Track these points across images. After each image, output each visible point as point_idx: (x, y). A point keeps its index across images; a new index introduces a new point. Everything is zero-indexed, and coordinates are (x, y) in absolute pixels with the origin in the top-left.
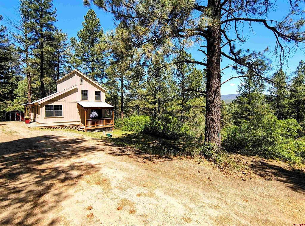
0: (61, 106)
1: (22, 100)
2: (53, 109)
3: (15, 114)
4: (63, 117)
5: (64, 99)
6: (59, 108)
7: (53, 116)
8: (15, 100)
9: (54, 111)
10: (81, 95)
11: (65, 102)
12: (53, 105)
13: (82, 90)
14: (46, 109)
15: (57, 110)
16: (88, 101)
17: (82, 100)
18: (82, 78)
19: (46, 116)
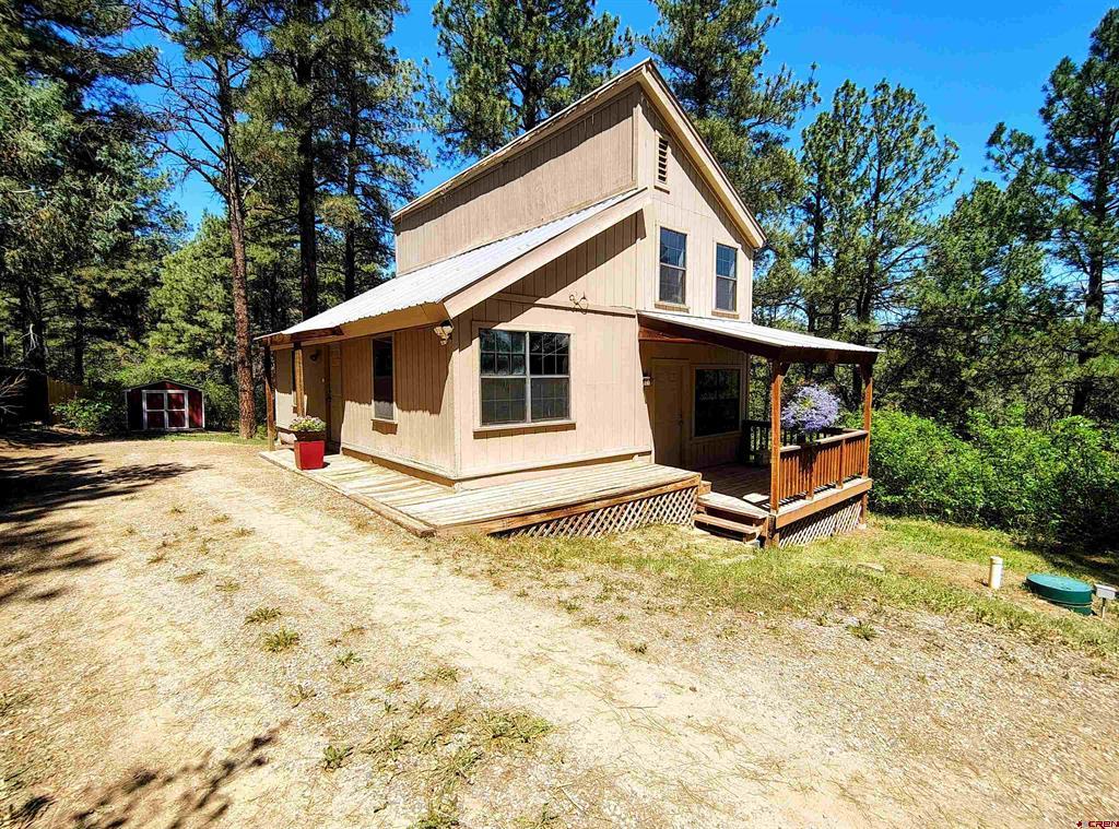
0: (563, 343)
1: (181, 333)
2: (520, 364)
3: (166, 397)
4: (572, 427)
5: (577, 291)
6: (555, 354)
7: (523, 418)
8: (153, 339)
9: (529, 377)
10: (658, 269)
11: (586, 311)
12: (523, 333)
13: (662, 228)
14: (486, 365)
15: (546, 373)
16: (687, 311)
17: (661, 299)
18: (663, 144)
19: (484, 421)
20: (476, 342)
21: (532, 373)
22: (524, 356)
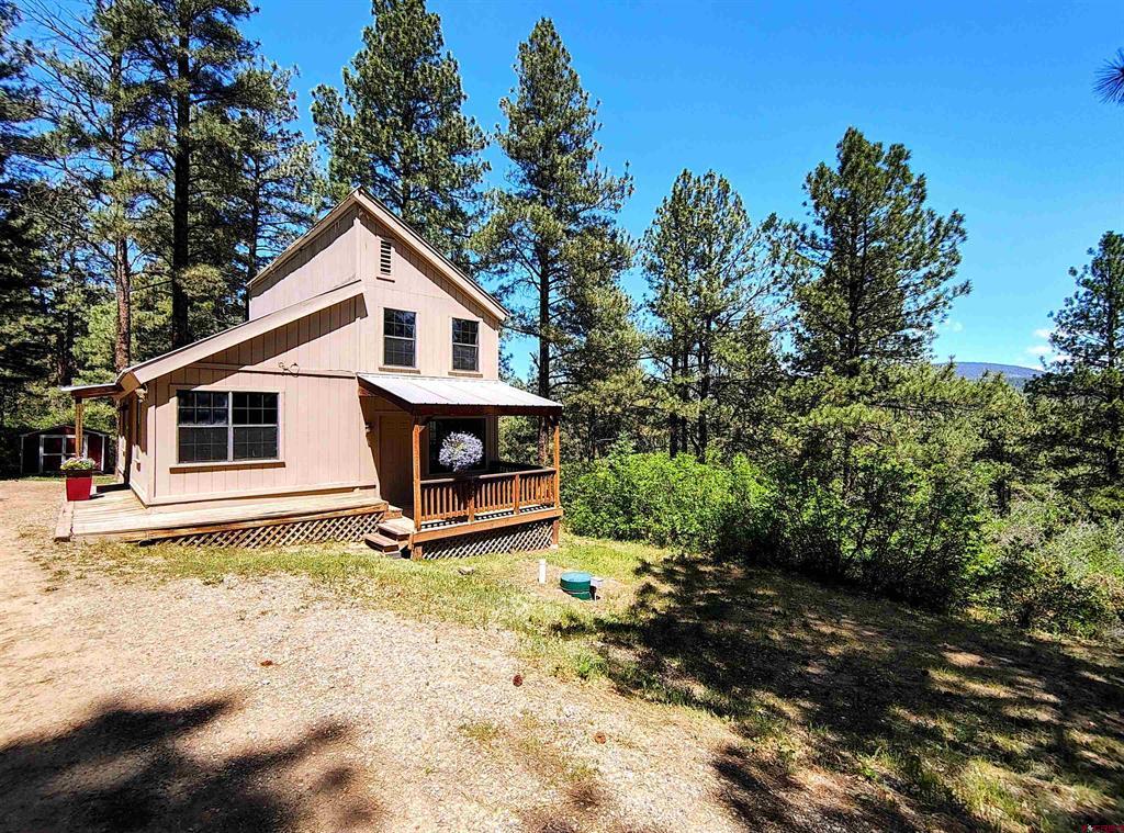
0: (272, 399)
2: (222, 416)
3: (64, 442)
4: (283, 465)
5: (287, 359)
6: (262, 408)
7: (226, 458)
9: (231, 426)
10: (382, 340)
11: (298, 375)
12: (227, 393)
13: (385, 309)
14: (183, 417)
15: (250, 423)
16: (419, 372)
17: (385, 363)
18: (386, 245)
19: (181, 460)
20: (174, 400)
21: (234, 422)
22: (227, 410)
